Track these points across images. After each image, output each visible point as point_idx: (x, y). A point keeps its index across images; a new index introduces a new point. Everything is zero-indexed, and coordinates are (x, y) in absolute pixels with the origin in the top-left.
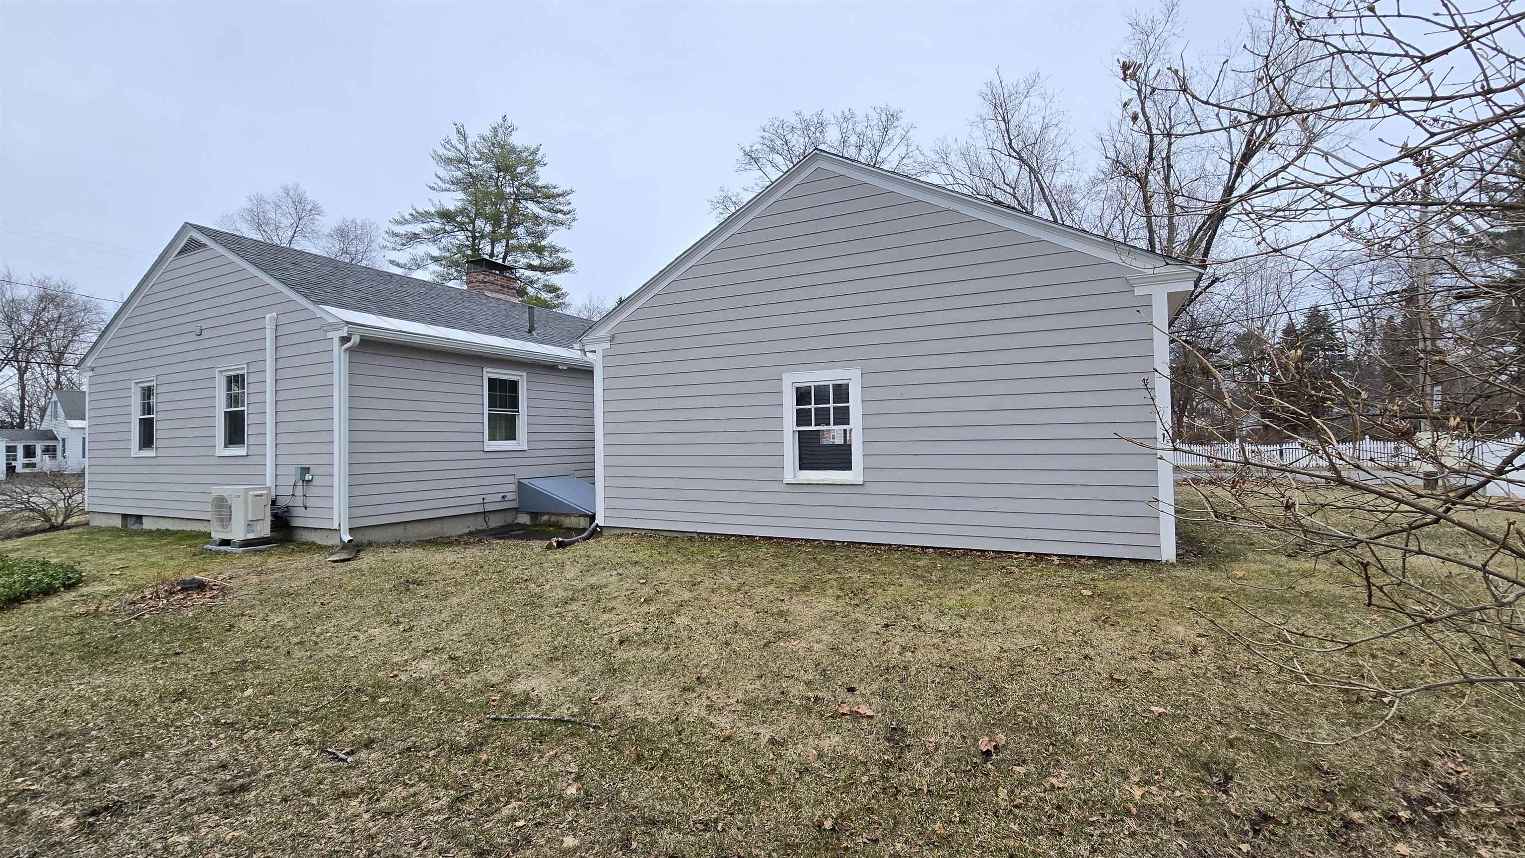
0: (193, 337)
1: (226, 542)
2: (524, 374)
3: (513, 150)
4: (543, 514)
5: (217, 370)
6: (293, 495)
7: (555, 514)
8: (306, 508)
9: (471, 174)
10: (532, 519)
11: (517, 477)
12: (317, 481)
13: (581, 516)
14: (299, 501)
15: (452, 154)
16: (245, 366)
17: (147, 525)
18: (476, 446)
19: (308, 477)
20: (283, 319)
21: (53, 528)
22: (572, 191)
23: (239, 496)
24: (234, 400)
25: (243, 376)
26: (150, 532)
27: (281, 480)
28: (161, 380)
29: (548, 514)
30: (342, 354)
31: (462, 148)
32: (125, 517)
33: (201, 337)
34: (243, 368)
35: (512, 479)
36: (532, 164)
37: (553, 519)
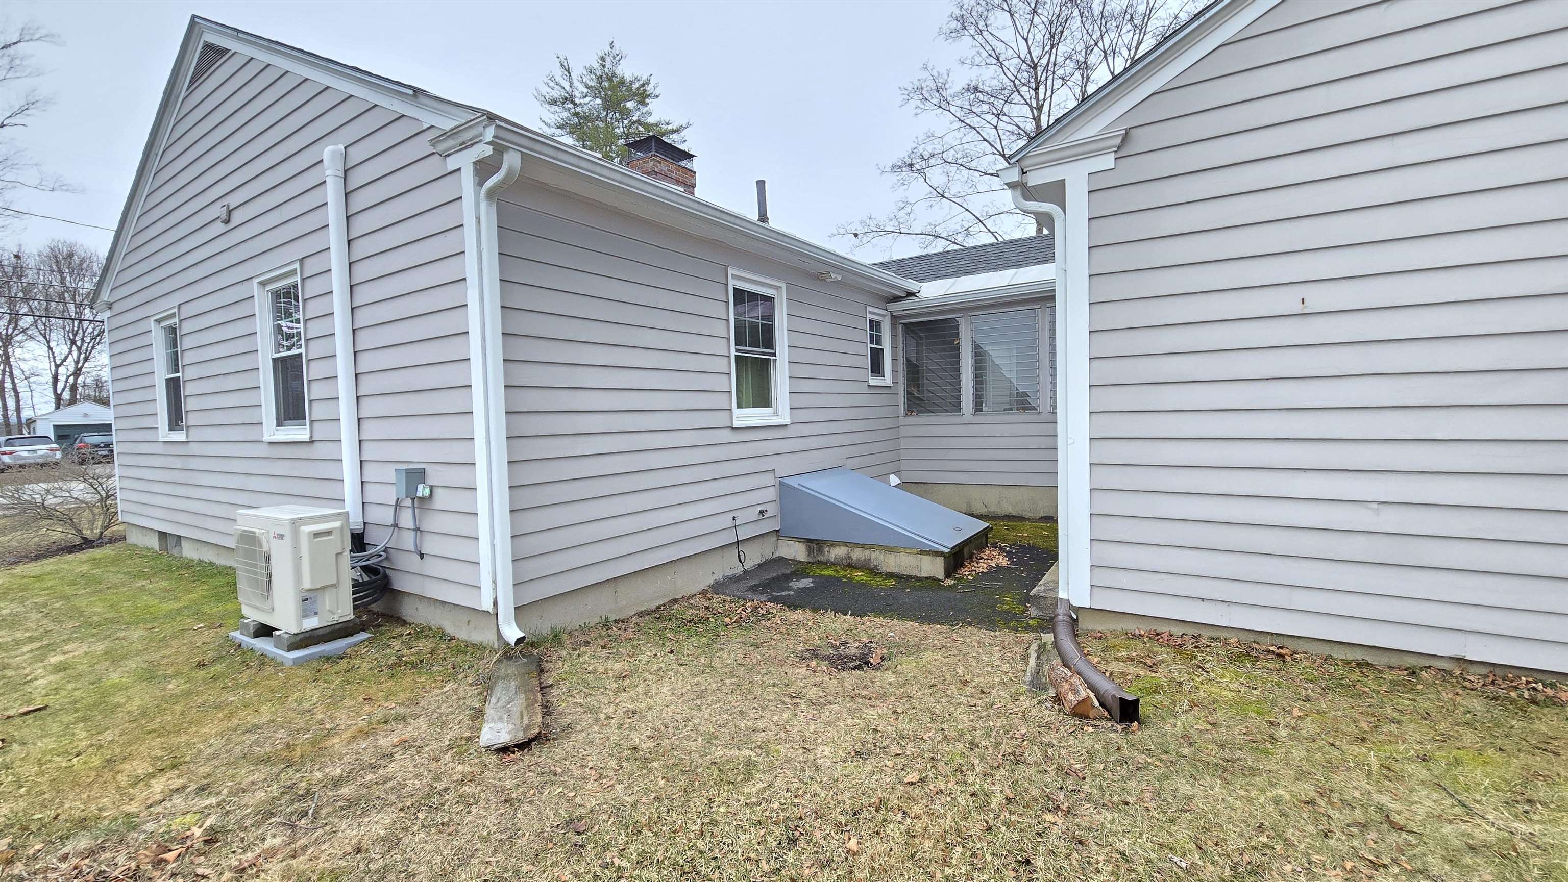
0: (219, 227)
1: (265, 631)
2: (783, 286)
3: (622, 82)
4: (834, 544)
5: (256, 281)
6: (395, 525)
7: (863, 546)
8: (422, 556)
9: (576, 114)
10: (810, 551)
11: (778, 475)
12: (442, 499)
13: (922, 552)
14: (408, 541)
15: (557, 93)
16: (297, 266)
17: (189, 552)
18: (721, 419)
19: (422, 491)
20: (357, 154)
21: (87, 544)
22: (689, 125)
23: (281, 536)
24: (284, 337)
25: (295, 286)
26: (188, 565)
27: (373, 494)
28: (187, 311)
29: (845, 544)
30: (483, 205)
31: (567, 85)
32: (163, 535)
33: (231, 226)
34: (294, 272)
35: (769, 479)
36: (642, 97)
37: (858, 555)
